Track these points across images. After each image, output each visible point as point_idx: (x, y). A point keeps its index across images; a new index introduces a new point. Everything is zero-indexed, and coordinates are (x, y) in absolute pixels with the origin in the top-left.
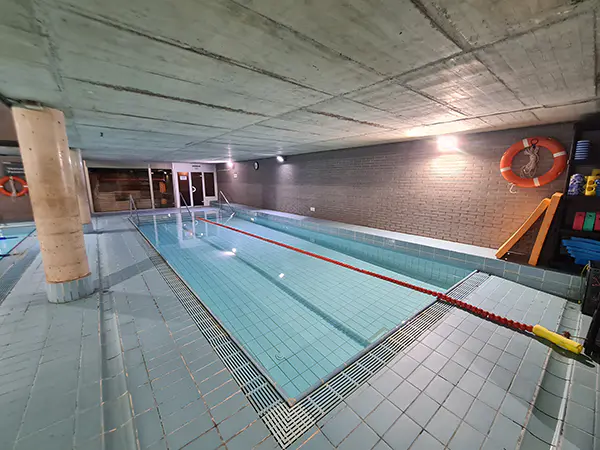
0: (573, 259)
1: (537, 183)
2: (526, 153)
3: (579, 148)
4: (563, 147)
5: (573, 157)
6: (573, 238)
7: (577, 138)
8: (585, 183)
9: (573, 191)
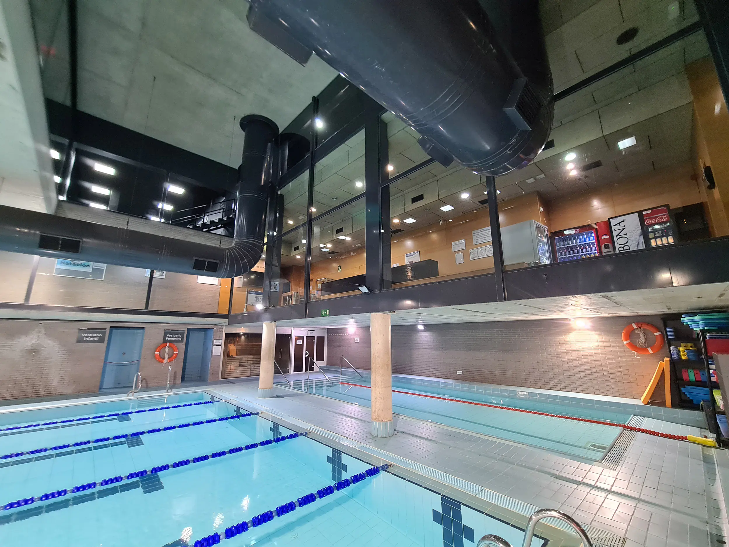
0: (692, 401)
1: (651, 352)
2: (636, 332)
3: (668, 332)
4: (658, 330)
5: (667, 336)
6: (687, 386)
7: (666, 326)
8: (680, 352)
9: (675, 356)
